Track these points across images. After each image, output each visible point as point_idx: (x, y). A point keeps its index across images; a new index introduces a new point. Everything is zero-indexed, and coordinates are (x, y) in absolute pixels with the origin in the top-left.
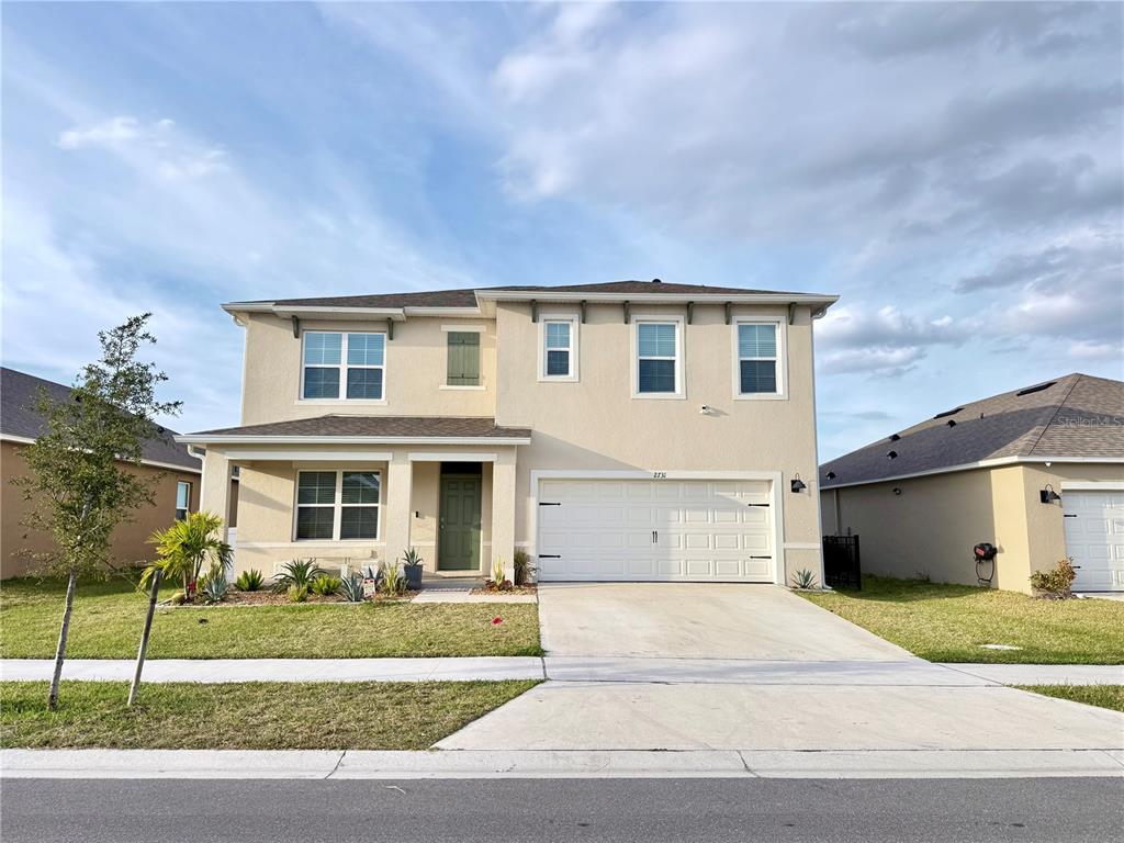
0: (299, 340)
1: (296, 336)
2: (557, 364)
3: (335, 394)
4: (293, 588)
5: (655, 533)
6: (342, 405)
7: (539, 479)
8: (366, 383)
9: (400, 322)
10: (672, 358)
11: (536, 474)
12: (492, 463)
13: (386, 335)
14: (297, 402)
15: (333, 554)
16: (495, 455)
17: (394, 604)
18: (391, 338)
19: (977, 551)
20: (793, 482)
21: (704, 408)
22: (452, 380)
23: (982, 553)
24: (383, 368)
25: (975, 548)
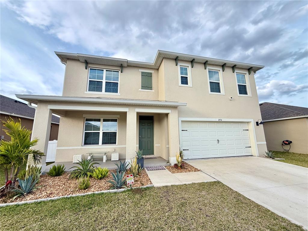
0: (87, 70)
1: (86, 69)
2: (184, 81)
3: (100, 90)
5: (218, 140)
6: (104, 94)
8: (112, 87)
9: (125, 67)
10: (219, 82)
11: (180, 119)
12: (168, 113)
13: (120, 71)
14: (85, 92)
15: (99, 151)
16: (170, 110)
18: (122, 72)
19: (285, 142)
20: (256, 122)
21: (231, 98)
22: (143, 87)
23: (288, 143)
24: (119, 82)
25: (283, 142)
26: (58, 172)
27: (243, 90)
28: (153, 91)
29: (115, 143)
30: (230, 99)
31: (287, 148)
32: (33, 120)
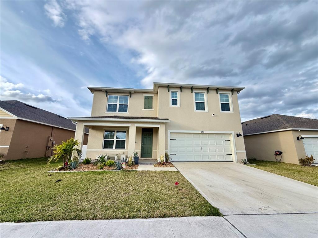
1: (106, 96)
2: (174, 102)
3: (116, 111)
4: (99, 164)
5: (201, 148)
6: (117, 113)
7: (171, 133)
8: (124, 108)
9: (133, 93)
10: (204, 102)
11: (169, 131)
12: (159, 127)
13: (129, 96)
14: (106, 112)
15: (113, 153)
16: (160, 125)
17: (132, 171)
18: (130, 97)
19: (276, 152)
22: (145, 108)
23: (278, 153)
24: (128, 104)
25: (275, 152)
26: (88, 162)
27: (225, 107)
28: (153, 110)
29: (124, 148)
30: (213, 115)
31: (278, 158)
32: (75, 131)
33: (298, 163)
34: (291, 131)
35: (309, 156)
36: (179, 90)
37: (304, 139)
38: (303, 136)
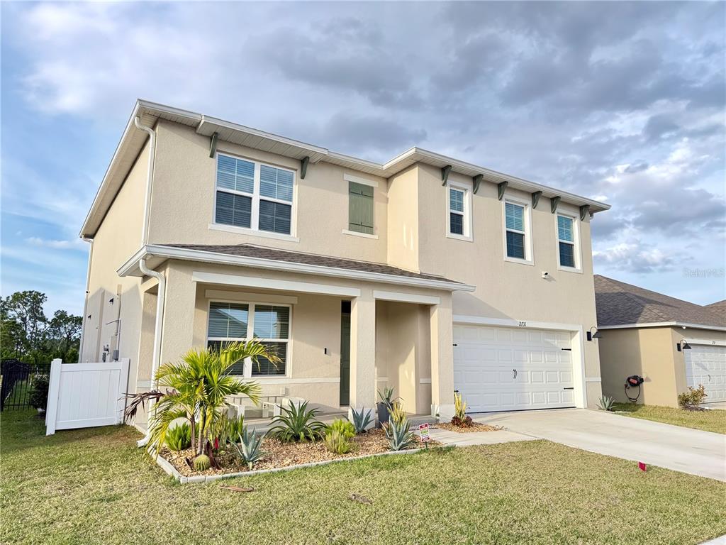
0: (214, 159)
1: (212, 156)
2: (456, 224)
3: (248, 224)
5: (515, 371)
6: (253, 234)
10: (523, 233)
13: (298, 174)
14: (210, 226)
16: (438, 299)
18: (302, 177)
19: (631, 380)
20: (588, 333)
21: (546, 274)
22: (352, 226)
23: (636, 382)
24: (294, 205)
25: (629, 379)
27: (566, 255)
28: (375, 237)
29: (283, 373)
30: (544, 276)
31: (632, 393)
33: (675, 404)
34: (670, 329)
35: (696, 388)
36: (468, 185)
37: (690, 348)
38: (689, 341)
